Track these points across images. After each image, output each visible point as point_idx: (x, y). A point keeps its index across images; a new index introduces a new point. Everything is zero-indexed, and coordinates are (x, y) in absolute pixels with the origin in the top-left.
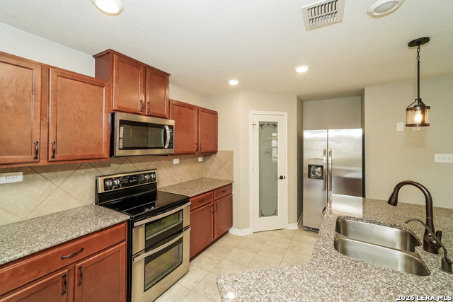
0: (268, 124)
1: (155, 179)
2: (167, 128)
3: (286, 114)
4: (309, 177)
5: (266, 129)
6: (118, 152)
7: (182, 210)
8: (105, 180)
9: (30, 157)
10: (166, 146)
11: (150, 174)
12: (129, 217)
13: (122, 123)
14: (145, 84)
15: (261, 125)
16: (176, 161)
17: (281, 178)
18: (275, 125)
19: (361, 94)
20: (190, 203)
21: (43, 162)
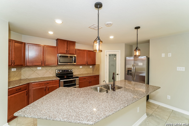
0: (113, 55)
1: (72, 71)
2: (74, 57)
3: (120, 51)
4: (128, 75)
5: (112, 57)
6: (59, 64)
7: (76, 80)
8: (58, 70)
9: (41, 64)
10: (73, 62)
11: (71, 70)
12: (59, 79)
13: (60, 56)
14: (67, 46)
15: (110, 55)
16: (81, 67)
17: (118, 74)
18: (115, 55)
19: (148, 42)
20: (78, 78)
21: (43, 65)
